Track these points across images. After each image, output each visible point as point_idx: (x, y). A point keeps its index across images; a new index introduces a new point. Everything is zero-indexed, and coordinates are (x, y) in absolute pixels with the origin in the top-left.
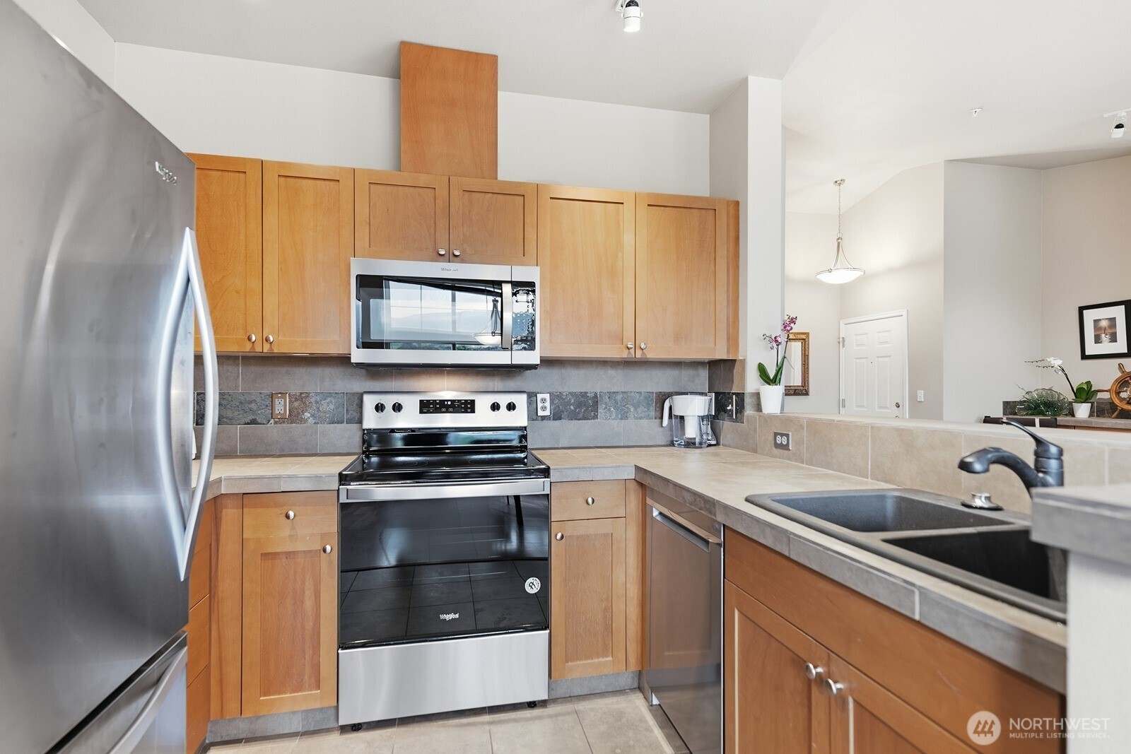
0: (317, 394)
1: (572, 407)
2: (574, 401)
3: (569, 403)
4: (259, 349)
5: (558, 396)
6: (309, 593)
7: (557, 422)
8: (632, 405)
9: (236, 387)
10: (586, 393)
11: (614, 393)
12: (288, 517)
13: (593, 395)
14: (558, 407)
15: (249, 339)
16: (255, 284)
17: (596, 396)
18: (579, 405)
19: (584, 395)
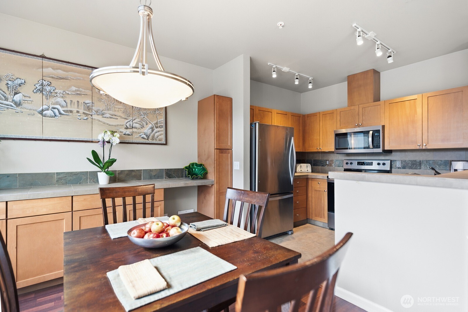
0: (335, 160)
1: (410, 165)
2: (411, 163)
3: (409, 164)
4: (319, 151)
5: (404, 161)
6: (323, 199)
7: (404, 170)
8: (438, 165)
9: (320, 158)
10: (416, 160)
11: (428, 160)
12: (318, 183)
13: (419, 161)
14: (404, 165)
15: (317, 149)
16: (318, 138)
17: (420, 161)
18: (413, 164)
19: (415, 161)
